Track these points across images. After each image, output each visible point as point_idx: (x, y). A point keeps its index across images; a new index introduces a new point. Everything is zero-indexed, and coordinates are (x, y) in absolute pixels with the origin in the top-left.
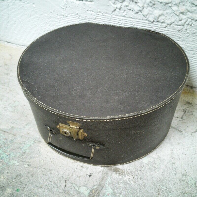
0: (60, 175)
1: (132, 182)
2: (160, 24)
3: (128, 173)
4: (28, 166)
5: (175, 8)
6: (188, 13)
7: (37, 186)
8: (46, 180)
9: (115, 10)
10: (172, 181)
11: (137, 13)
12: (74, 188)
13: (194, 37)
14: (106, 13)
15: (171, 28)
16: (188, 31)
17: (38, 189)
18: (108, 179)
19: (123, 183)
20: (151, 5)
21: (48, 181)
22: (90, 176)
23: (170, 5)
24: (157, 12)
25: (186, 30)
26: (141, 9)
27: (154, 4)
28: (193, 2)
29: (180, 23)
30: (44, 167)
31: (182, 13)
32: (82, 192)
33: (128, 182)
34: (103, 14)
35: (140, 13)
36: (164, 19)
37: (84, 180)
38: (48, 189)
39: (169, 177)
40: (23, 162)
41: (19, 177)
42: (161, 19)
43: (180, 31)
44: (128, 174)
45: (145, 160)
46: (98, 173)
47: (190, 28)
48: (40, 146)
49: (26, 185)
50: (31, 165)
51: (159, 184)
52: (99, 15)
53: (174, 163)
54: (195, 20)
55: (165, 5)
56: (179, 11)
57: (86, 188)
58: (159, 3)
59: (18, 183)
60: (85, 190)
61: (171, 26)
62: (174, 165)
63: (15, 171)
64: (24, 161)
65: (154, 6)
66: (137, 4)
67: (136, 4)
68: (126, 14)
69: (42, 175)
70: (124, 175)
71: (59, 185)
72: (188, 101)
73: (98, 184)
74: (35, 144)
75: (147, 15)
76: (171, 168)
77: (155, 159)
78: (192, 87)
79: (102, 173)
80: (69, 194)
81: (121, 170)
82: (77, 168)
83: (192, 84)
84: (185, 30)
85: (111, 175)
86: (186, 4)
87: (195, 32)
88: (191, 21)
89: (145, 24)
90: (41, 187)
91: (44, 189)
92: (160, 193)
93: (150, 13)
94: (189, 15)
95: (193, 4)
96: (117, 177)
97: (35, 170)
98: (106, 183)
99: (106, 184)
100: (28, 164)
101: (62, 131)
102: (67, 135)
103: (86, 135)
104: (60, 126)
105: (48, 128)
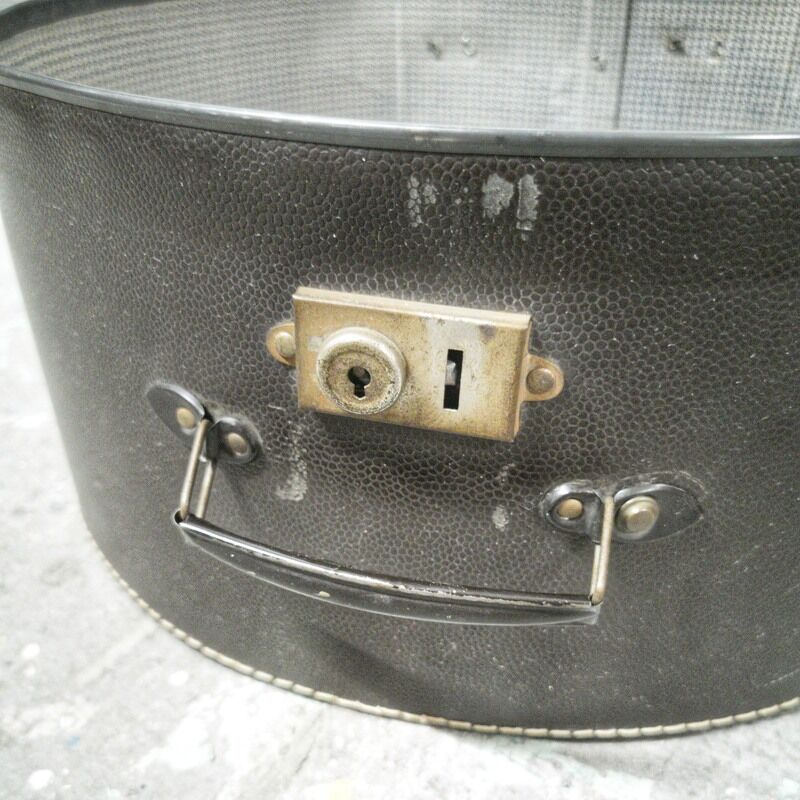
101: (330, 362)
102: (370, 399)
103: (550, 385)
104: (311, 305)
105: (183, 413)
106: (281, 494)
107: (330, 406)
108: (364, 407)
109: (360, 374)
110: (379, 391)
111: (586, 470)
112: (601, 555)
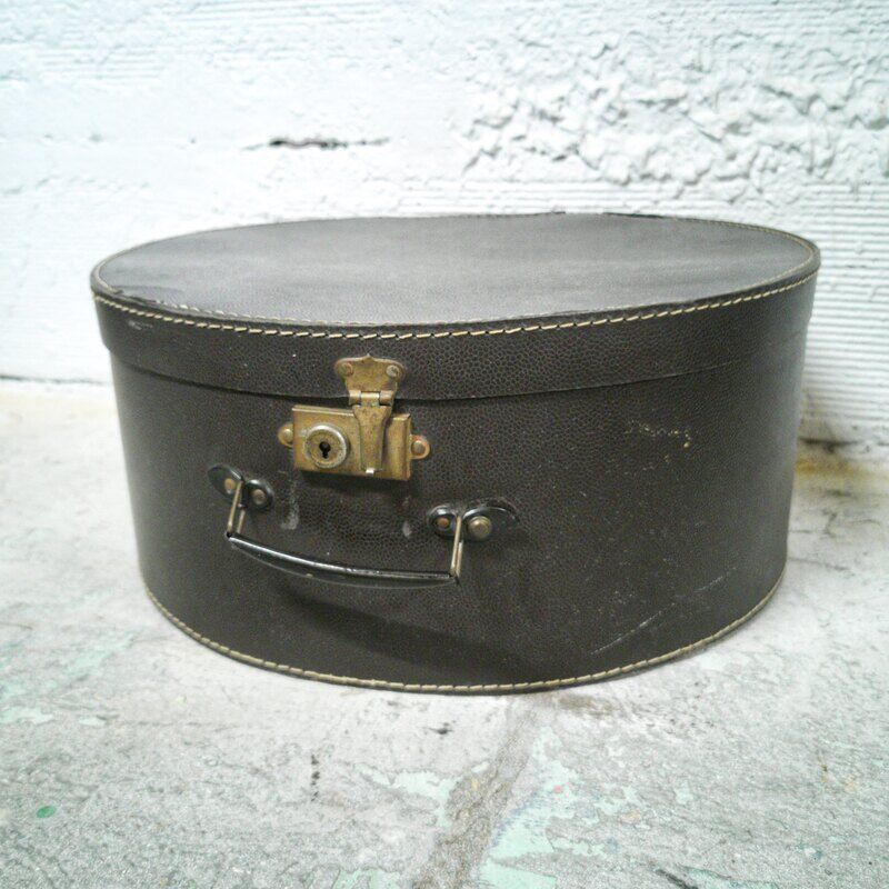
0: (280, 742)
1: (668, 737)
2: (655, 186)
3: (637, 709)
4: (103, 723)
5: (703, 115)
6: (757, 126)
7: (156, 787)
8: (207, 762)
9: (474, 162)
10: (873, 719)
11: (561, 158)
12: (363, 781)
13: (796, 218)
14: (439, 178)
15: (699, 196)
16: (768, 196)
17: (163, 799)
18: (542, 737)
19: (624, 742)
20: (612, 116)
21: (217, 765)
22: (443, 732)
23: (683, 106)
24: (638, 144)
25: (760, 191)
26: (575, 138)
27: (623, 115)
28: (768, 82)
29: (732, 168)
30: (191, 720)
31: (734, 128)
32: (411, 791)
33: (650, 738)
34: (426, 183)
35: (572, 158)
36: (666, 165)
37: (414, 748)
38: (220, 794)
39: (851, 709)
40: (71, 708)
41: (55, 763)
42: (658, 165)
43: (737, 203)
44: (643, 713)
45: (710, 662)
46: (483, 720)
47: (774, 182)
48: (164, 653)
49: (90, 789)
50: (116, 717)
51: (810, 736)
52: (411, 189)
53: (855, 663)
54: (787, 146)
55: (663, 110)
56: (723, 125)
57: (430, 776)
58: (642, 108)
59: (46, 785)
60: (428, 782)
61: (700, 186)
62: (854, 668)
63: (27, 743)
64: (77, 705)
65: (624, 121)
66: (559, 124)
67: (554, 125)
68: (519, 171)
69: (182, 748)
70: (623, 715)
71: (278, 776)
72: (829, 487)
73: (494, 758)
74: (138, 648)
75: (600, 159)
76: (847, 680)
77: (757, 656)
78: (832, 446)
79: (504, 717)
80: (341, 805)
81: (601, 700)
82: (366, 711)
83: (826, 427)
84: (756, 194)
85: (556, 720)
86: (742, 95)
87: (794, 193)
88: (773, 156)
89: (594, 195)
90: (178, 791)
91: (199, 796)
92: (830, 765)
93: (613, 148)
94: (762, 131)
95: (769, 89)
96: (587, 724)
97: (142, 733)
98: (535, 749)
99: (538, 753)
100: (102, 713)
101: (310, 439)
102: (331, 459)
103: (423, 450)
104: (300, 413)
105: (229, 481)
106: (283, 526)
107: (311, 467)
108: (327, 464)
109: (325, 447)
110: (335, 455)
111: (449, 498)
112: (458, 548)
